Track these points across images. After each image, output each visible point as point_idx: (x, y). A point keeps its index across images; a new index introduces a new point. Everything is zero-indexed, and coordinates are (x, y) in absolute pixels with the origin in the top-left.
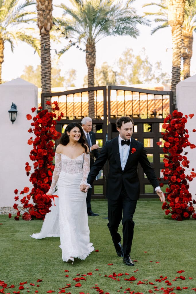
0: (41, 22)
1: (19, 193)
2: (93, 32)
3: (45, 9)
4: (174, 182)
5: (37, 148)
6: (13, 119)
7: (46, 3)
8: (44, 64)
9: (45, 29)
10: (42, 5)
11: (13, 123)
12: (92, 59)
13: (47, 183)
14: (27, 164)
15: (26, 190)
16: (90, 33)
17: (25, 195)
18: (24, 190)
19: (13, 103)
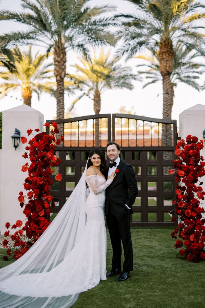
0: (57, 71)
1: (11, 227)
2: (99, 86)
3: (60, 60)
4: (189, 216)
5: (32, 176)
6: (16, 145)
7: (62, 56)
8: (59, 105)
9: (60, 77)
10: (58, 57)
11: (16, 149)
12: (98, 106)
13: (43, 216)
14: (21, 193)
15: (19, 223)
16: (97, 86)
17: (18, 229)
18: (16, 224)
19: (16, 129)
